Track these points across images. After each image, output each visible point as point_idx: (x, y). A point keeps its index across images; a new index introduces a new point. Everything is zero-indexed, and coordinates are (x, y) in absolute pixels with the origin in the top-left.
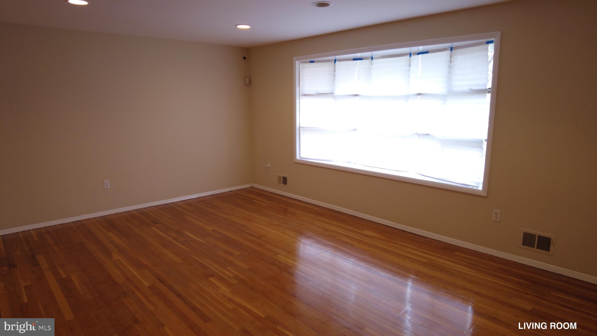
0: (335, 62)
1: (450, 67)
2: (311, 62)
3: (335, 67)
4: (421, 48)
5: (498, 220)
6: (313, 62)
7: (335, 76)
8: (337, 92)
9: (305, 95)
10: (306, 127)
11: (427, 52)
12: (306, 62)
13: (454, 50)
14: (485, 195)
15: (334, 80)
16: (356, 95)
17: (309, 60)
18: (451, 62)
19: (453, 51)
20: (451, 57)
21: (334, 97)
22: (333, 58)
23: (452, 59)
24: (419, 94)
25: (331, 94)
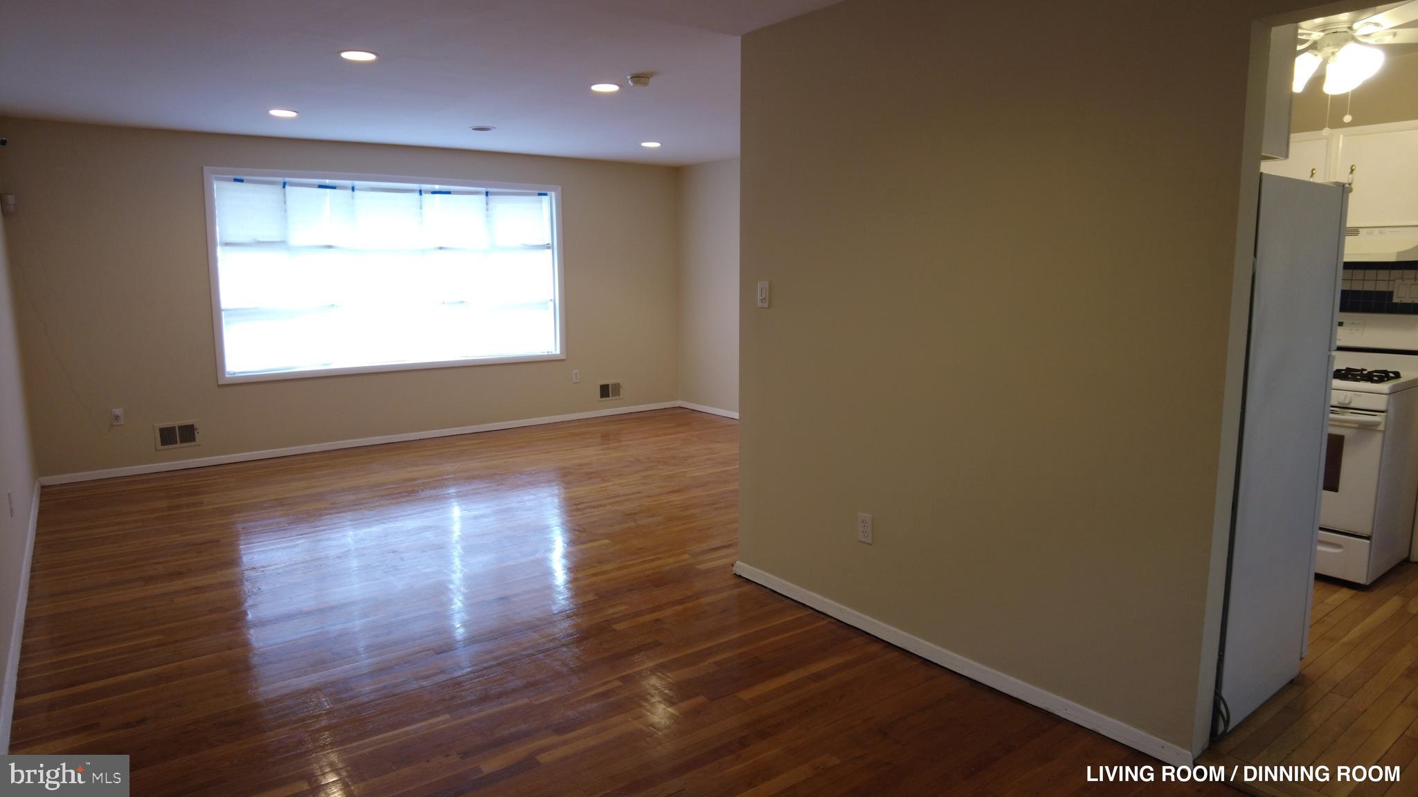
0: (284, 187)
1: (488, 216)
2: (236, 180)
3: (285, 195)
4: (437, 187)
5: (578, 381)
6: (242, 181)
7: (286, 211)
8: (295, 239)
9: (227, 244)
10: (235, 310)
11: (449, 193)
12: (228, 180)
13: (491, 195)
14: (564, 357)
15: (285, 218)
16: (330, 247)
17: (233, 177)
18: (487, 210)
19: (490, 197)
20: (487, 204)
21: (289, 249)
22: (281, 180)
23: (489, 206)
24: (441, 248)
25: (281, 244)
